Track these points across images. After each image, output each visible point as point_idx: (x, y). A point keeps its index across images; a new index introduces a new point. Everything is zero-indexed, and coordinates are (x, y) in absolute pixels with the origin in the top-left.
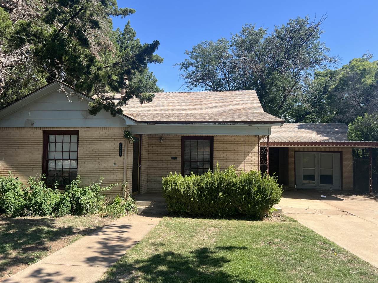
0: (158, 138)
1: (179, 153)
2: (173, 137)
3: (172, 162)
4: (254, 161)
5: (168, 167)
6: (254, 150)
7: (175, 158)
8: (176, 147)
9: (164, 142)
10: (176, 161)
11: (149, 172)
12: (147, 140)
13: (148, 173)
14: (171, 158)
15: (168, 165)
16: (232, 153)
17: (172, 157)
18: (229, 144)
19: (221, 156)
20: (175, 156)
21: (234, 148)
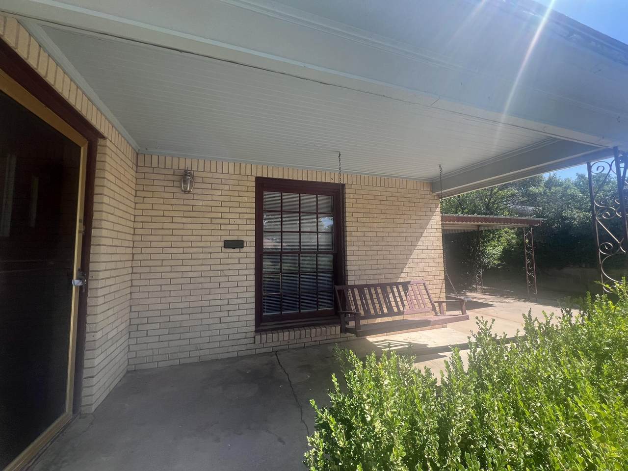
0: (175, 178)
1: (248, 227)
2: (227, 176)
3: (227, 255)
4: (432, 247)
5: (211, 274)
6: (431, 222)
7: (237, 244)
8: (239, 210)
9: (196, 191)
10: (240, 252)
11: (134, 296)
12: (129, 177)
13: (132, 286)
14: (222, 244)
15: (213, 268)
16: (388, 230)
17: (225, 241)
18: (381, 207)
19: (364, 236)
20: (235, 238)
21: (392, 216)
